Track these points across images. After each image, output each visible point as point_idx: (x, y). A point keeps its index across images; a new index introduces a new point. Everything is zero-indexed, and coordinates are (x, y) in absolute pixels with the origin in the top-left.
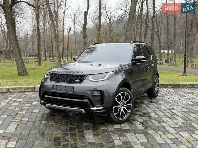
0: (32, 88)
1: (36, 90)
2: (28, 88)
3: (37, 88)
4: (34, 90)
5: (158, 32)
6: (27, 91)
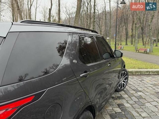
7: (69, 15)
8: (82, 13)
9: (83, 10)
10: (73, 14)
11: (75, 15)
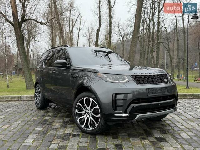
0: (18, 97)
1: (22, 99)
2: (15, 97)
3: (23, 97)
4: (20, 100)
5: (169, 47)
6: (14, 100)
7: (123, 36)
8: (142, 33)
9: (143, 29)
10: (128, 36)
11: (131, 36)
